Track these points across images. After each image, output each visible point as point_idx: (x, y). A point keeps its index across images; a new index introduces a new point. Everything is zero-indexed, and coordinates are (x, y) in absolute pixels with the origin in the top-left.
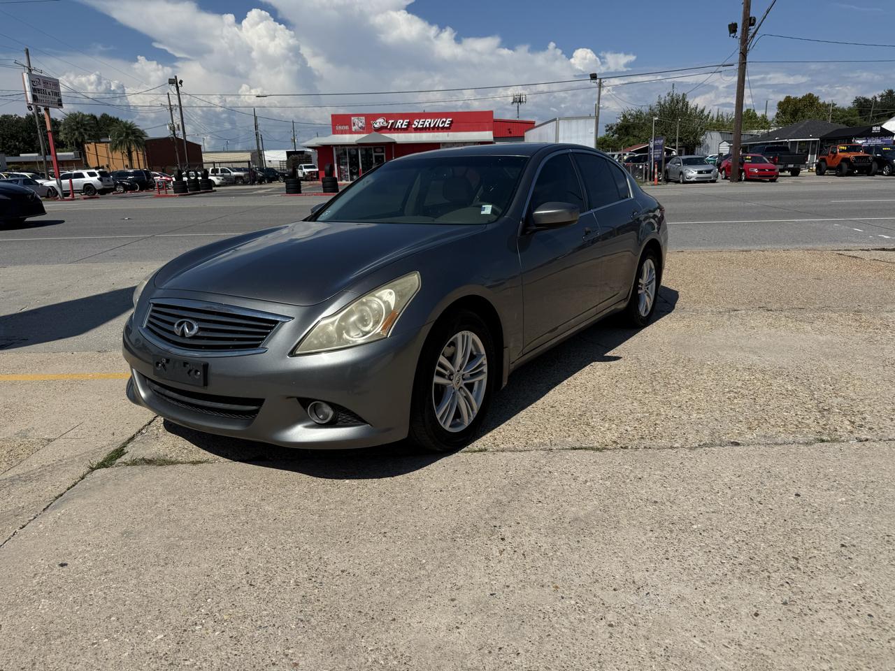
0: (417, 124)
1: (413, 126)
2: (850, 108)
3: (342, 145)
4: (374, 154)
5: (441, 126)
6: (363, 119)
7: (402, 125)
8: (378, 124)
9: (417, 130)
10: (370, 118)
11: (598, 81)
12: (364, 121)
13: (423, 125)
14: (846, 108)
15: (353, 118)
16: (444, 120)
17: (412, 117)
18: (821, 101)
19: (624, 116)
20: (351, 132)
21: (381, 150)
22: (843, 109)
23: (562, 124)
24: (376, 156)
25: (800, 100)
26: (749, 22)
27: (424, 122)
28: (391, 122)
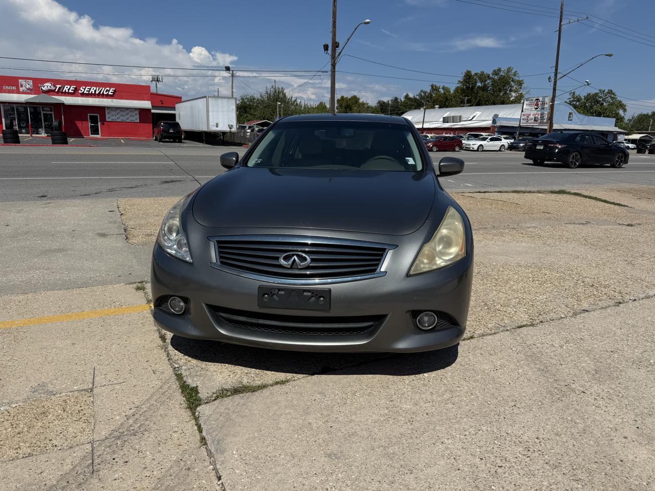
0: (83, 90)
1: (80, 92)
2: (375, 106)
3: (9, 103)
4: (42, 113)
5: (105, 93)
6: (31, 82)
7: (69, 90)
8: (46, 87)
9: (83, 95)
10: (38, 82)
11: (231, 72)
12: (31, 84)
13: (89, 91)
14: (374, 106)
15: (20, 80)
16: (108, 89)
17: (78, 84)
18: (361, 101)
19: (242, 99)
20: (18, 92)
21: (49, 110)
22: (372, 107)
23: (211, 101)
24: (44, 114)
25: (350, 99)
26: (336, 45)
27: (90, 89)
28: (58, 86)
